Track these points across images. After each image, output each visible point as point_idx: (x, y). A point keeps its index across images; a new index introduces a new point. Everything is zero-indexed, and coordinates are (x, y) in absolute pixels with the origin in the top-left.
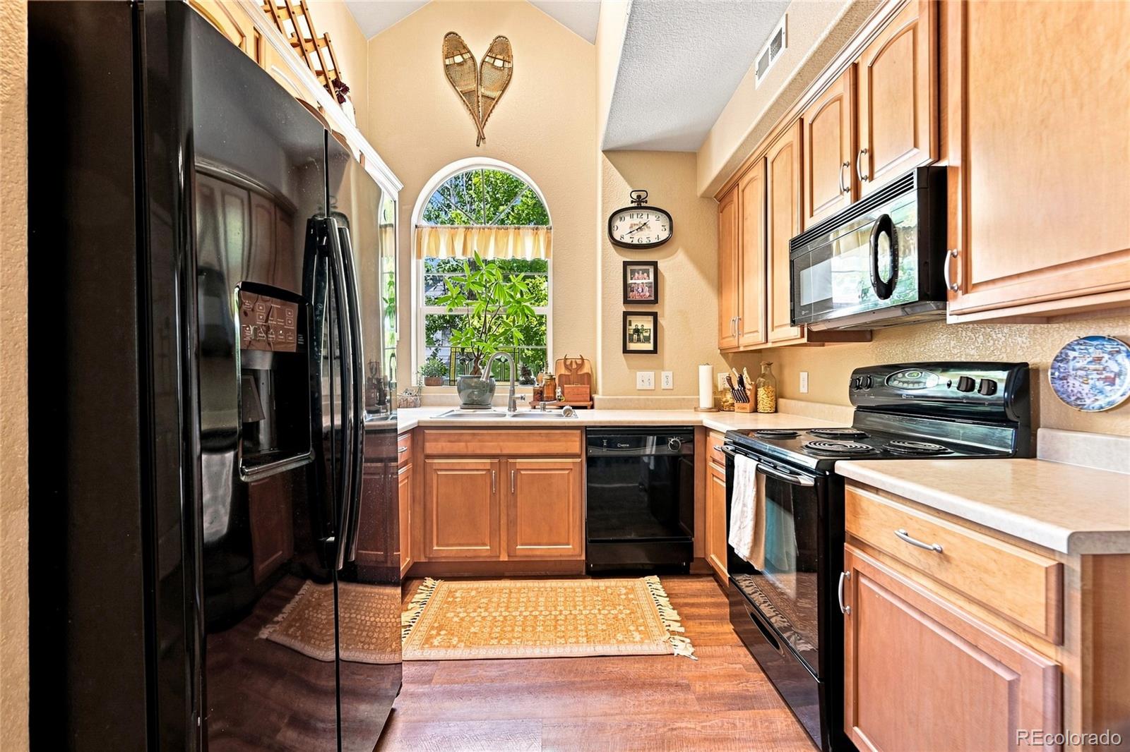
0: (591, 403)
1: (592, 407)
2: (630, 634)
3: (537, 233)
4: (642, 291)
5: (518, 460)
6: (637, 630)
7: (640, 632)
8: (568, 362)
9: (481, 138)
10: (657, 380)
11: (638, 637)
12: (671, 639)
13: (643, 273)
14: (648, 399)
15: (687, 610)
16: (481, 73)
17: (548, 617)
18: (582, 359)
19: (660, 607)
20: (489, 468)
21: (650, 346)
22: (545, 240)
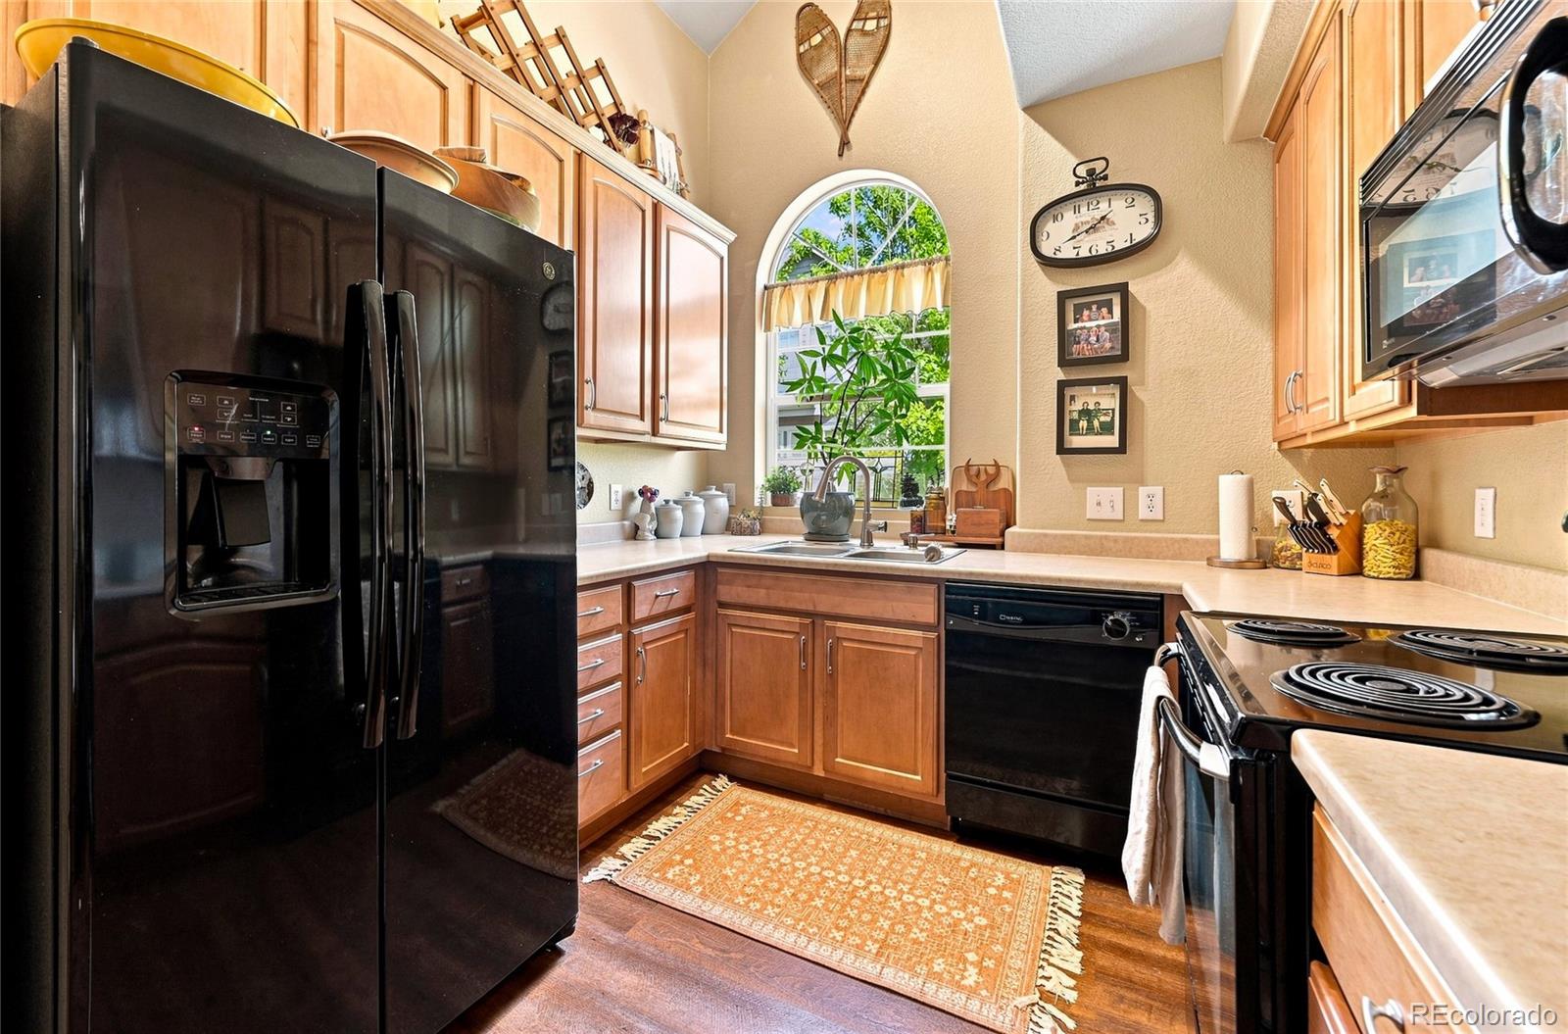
0: (1000, 540)
1: (1002, 547)
2: (961, 966)
3: (930, 269)
4: (1098, 340)
5: (840, 624)
6: (979, 965)
7: (981, 970)
8: (973, 470)
9: (845, 143)
10: (1129, 503)
11: (972, 977)
12: (1036, 1008)
13: (1099, 308)
14: (1106, 537)
15: (1104, 960)
16: (845, 46)
17: (843, 888)
18: (996, 465)
19: (1052, 934)
20: (797, 630)
21: (1113, 441)
22: (942, 279)
